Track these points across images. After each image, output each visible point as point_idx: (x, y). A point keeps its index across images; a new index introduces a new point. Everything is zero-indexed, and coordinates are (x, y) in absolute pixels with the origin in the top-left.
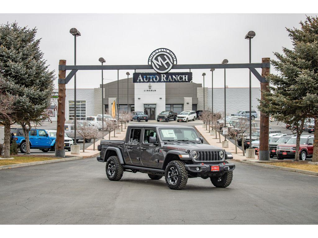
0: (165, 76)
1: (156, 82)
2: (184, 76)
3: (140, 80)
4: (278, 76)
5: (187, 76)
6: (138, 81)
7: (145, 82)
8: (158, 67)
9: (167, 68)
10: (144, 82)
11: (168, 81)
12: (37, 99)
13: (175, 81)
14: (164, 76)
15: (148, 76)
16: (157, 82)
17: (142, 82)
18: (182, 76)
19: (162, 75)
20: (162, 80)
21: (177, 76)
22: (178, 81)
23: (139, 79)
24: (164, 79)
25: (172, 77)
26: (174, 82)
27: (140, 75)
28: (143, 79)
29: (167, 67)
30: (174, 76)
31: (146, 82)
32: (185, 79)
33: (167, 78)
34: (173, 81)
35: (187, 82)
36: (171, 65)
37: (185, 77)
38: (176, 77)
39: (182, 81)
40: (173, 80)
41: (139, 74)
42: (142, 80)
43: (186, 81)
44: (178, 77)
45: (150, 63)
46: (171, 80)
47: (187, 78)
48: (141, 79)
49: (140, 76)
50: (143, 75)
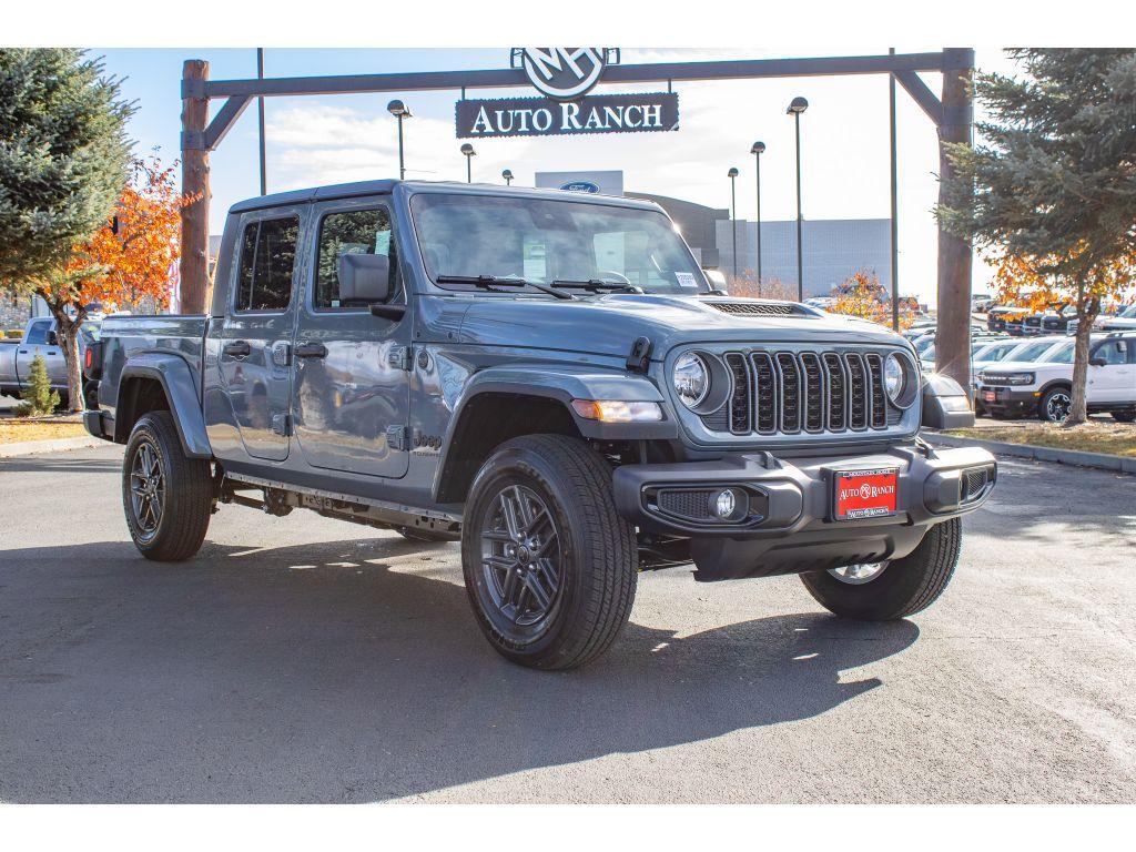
0: (576, 109)
1: (542, 133)
2: (646, 108)
3: (482, 127)
4: (1018, 82)
5: (658, 108)
6: (474, 130)
7: (501, 134)
8: (549, 75)
9: (583, 79)
10: (497, 133)
11: (587, 127)
12: (41, 186)
13: (615, 128)
14: (571, 110)
15: (511, 112)
16: (547, 133)
17: (490, 134)
18: (639, 108)
19: (565, 106)
20: (565, 126)
21: (621, 108)
22: (625, 128)
23: (477, 122)
24: (570, 123)
25: (602, 115)
26: (608, 131)
27: (482, 108)
28: (494, 124)
29: (580, 74)
30: (608, 110)
31: (505, 134)
32: (652, 120)
33: (582, 118)
34: (607, 126)
35: (657, 129)
36: (598, 66)
37: (652, 110)
38: (617, 112)
39: (641, 129)
40: (604, 123)
41: (478, 104)
42: (489, 129)
43: (653, 129)
44: (624, 111)
45: (518, 63)
46: (599, 125)
47: (657, 115)
48: (486, 122)
49: (483, 112)
50: (491, 106)
